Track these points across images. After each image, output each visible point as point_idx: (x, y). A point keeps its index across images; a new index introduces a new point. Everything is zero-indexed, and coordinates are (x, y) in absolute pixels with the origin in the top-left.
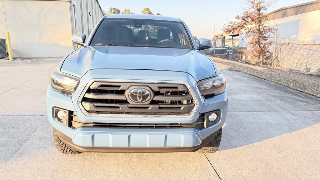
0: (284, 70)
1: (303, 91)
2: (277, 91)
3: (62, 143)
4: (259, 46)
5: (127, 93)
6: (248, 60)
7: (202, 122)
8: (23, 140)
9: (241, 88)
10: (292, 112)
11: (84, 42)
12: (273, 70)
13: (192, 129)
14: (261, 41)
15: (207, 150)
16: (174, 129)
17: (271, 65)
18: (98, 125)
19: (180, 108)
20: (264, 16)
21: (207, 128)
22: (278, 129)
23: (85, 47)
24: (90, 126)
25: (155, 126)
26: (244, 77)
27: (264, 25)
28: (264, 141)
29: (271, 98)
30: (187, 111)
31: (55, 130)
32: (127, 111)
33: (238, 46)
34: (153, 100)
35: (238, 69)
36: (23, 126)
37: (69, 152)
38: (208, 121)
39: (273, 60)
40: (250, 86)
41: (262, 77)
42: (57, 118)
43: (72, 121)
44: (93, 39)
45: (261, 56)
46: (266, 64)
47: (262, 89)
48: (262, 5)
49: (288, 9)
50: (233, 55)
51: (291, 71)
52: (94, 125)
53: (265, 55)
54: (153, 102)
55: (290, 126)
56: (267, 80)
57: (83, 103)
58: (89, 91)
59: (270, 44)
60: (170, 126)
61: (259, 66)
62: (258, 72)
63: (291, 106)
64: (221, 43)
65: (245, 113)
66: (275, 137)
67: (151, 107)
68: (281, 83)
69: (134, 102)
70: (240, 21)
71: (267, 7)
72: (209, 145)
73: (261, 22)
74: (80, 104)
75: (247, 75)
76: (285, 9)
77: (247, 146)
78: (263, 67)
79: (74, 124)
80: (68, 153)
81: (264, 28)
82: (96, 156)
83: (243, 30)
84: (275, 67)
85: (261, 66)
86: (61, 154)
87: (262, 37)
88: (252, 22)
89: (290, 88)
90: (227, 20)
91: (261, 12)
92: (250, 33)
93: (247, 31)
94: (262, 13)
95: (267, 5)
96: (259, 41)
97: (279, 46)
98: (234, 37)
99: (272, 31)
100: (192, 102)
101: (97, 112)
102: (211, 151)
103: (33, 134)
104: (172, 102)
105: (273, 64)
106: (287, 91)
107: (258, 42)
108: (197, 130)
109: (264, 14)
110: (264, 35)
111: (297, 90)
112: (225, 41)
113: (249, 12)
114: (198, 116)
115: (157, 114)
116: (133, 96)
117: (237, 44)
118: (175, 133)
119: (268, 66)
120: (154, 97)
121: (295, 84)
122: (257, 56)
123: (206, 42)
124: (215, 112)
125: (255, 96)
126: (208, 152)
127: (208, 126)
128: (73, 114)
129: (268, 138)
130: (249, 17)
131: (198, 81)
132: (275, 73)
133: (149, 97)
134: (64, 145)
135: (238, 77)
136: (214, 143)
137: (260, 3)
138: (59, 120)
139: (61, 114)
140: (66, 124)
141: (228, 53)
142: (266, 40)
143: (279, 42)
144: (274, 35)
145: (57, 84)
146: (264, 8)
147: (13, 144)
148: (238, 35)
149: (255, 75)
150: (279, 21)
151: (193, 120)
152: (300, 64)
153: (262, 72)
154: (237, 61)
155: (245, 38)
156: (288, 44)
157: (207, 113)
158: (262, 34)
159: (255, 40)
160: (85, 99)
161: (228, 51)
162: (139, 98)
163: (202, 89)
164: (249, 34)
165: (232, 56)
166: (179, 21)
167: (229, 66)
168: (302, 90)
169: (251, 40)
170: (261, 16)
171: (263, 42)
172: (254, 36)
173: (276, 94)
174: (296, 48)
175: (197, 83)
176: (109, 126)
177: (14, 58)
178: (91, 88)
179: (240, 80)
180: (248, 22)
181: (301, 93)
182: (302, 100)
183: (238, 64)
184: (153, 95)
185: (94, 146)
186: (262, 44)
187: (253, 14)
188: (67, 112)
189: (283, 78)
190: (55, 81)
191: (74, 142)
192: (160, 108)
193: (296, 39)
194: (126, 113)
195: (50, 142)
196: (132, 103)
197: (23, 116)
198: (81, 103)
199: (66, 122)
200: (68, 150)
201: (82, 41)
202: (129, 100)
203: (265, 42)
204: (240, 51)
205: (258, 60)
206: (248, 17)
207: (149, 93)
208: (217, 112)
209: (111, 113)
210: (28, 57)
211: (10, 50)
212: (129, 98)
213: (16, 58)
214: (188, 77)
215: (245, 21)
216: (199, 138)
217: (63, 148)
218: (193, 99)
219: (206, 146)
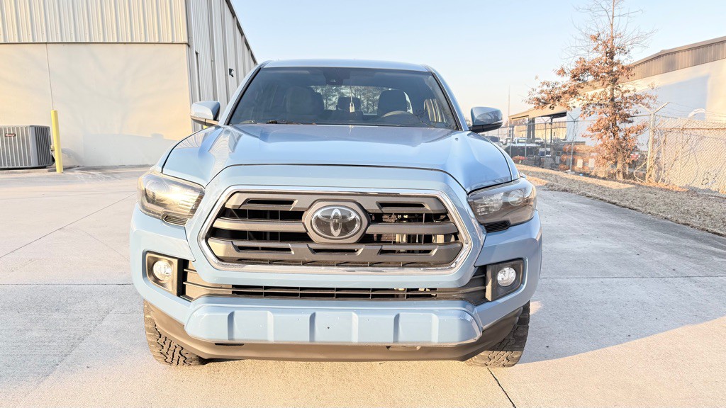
0: (674, 190)
1: (722, 233)
2: (660, 234)
3: (162, 340)
4: (614, 136)
5: (307, 218)
6: (589, 168)
7: (482, 288)
8: (78, 336)
9: (573, 226)
10: (698, 279)
11: (215, 119)
12: (650, 190)
13: (459, 302)
14: (618, 124)
15: (494, 360)
16: (415, 302)
17: (644, 179)
18: (243, 291)
19: (429, 251)
20: (623, 67)
21: (492, 301)
22: (664, 317)
23: (218, 127)
24: (224, 293)
25: (371, 293)
26: (580, 203)
27: (624, 89)
28: (632, 342)
29: (644, 248)
30: (444, 259)
31: (148, 307)
32: (306, 259)
33: (564, 140)
34: (367, 232)
35: (567, 187)
36: (80, 306)
37: (178, 360)
38: (496, 286)
39: (648, 168)
40: (594, 222)
41: (623, 204)
42: (152, 277)
43: (184, 283)
44: (236, 112)
45: (620, 159)
46: (631, 176)
47: (624, 228)
48: (617, 42)
49: (678, 52)
50: (554, 159)
51: (693, 192)
52: (233, 292)
53: (628, 157)
54: (366, 239)
55: (695, 310)
56: (635, 210)
57: (211, 241)
58: (224, 213)
59: (640, 130)
60: (406, 294)
61: (615, 181)
62: (613, 193)
63: (694, 265)
64: (525, 134)
65: (585, 281)
66: (659, 334)
67: (361, 249)
68: (669, 216)
69: (324, 237)
70: (567, 79)
71: (629, 47)
72: (499, 347)
73: (616, 81)
74: (203, 242)
75: (588, 199)
76: (672, 53)
77: (590, 353)
78: (624, 183)
79: (189, 290)
80: (175, 362)
81: (625, 95)
82: (238, 372)
83: (575, 100)
84: (653, 184)
85: (620, 182)
86: (160, 367)
87: (620, 116)
88: (596, 84)
89: (692, 227)
90: (537, 78)
91: (616, 58)
92: (591, 106)
93: (586, 102)
94: (619, 61)
95: (629, 43)
96: (614, 125)
97: (661, 136)
98: (555, 120)
99: (643, 101)
100: (457, 238)
101: (240, 261)
102: (506, 362)
103: (100, 323)
104: (411, 239)
105: (647, 176)
106: (683, 235)
107: (611, 128)
108: (469, 307)
109: (624, 64)
110: (625, 111)
111: (707, 231)
112: (534, 125)
113: (587, 59)
114: (472, 270)
115: (376, 266)
116: (322, 224)
117: (561, 134)
118: (419, 311)
119: (635, 182)
120: (368, 226)
121: (702, 219)
122: (611, 160)
123: (487, 114)
124: (512, 263)
125: (608, 245)
126: (497, 364)
127: (495, 297)
128: (187, 267)
129: (642, 337)
130: (588, 69)
131: (468, 191)
132: (653, 196)
133: (357, 226)
134: (168, 342)
135: (566, 203)
136: (512, 342)
137: (613, 38)
138: (157, 280)
139: (161, 268)
140: (171, 290)
141: (543, 154)
142: (631, 122)
143: (662, 126)
144: (648, 110)
145: (152, 200)
146: (622, 50)
147: (55, 344)
148: (564, 114)
149: (607, 199)
150: (659, 80)
151: (459, 281)
152: (713, 174)
153: (624, 194)
154: (564, 170)
155: (580, 119)
156: (683, 129)
157: (494, 266)
158: (619, 110)
159: (603, 123)
160: (214, 233)
161: (542, 150)
162: (335, 229)
163: (478, 211)
164: (591, 108)
165: (551, 161)
166: (427, 71)
167: (544, 181)
168: (719, 232)
169: (595, 122)
170: (615, 69)
171: (622, 126)
172: (601, 113)
173: (657, 241)
174: (702, 138)
175: (468, 194)
176: (267, 295)
177: (66, 169)
178: (229, 206)
179: (572, 210)
180: (585, 82)
181: (718, 237)
182: (720, 253)
183: (567, 177)
184: (365, 221)
185: (233, 339)
186: (620, 131)
187: (598, 64)
188: (175, 262)
189: (673, 207)
190: (150, 195)
191: (189, 330)
192: (382, 252)
193: (701, 116)
194: (305, 263)
195: (137, 341)
196: (318, 239)
197: (79, 286)
198: (206, 240)
199: (172, 286)
200: (177, 354)
201: (212, 117)
202: (311, 234)
203: (628, 126)
204: (571, 150)
205: (612, 167)
206: (585, 70)
207: (358, 217)
208: (517, 263)
209: (271, 262)
210: (96, 165)
211: (59, 151)
212: (313, 229)
213: (70, 168)
214: (445, 181)
215: (580, 80)
216: (474, 325)
217: (165, 351)
218: (458, 232)
219: (493, 349)
